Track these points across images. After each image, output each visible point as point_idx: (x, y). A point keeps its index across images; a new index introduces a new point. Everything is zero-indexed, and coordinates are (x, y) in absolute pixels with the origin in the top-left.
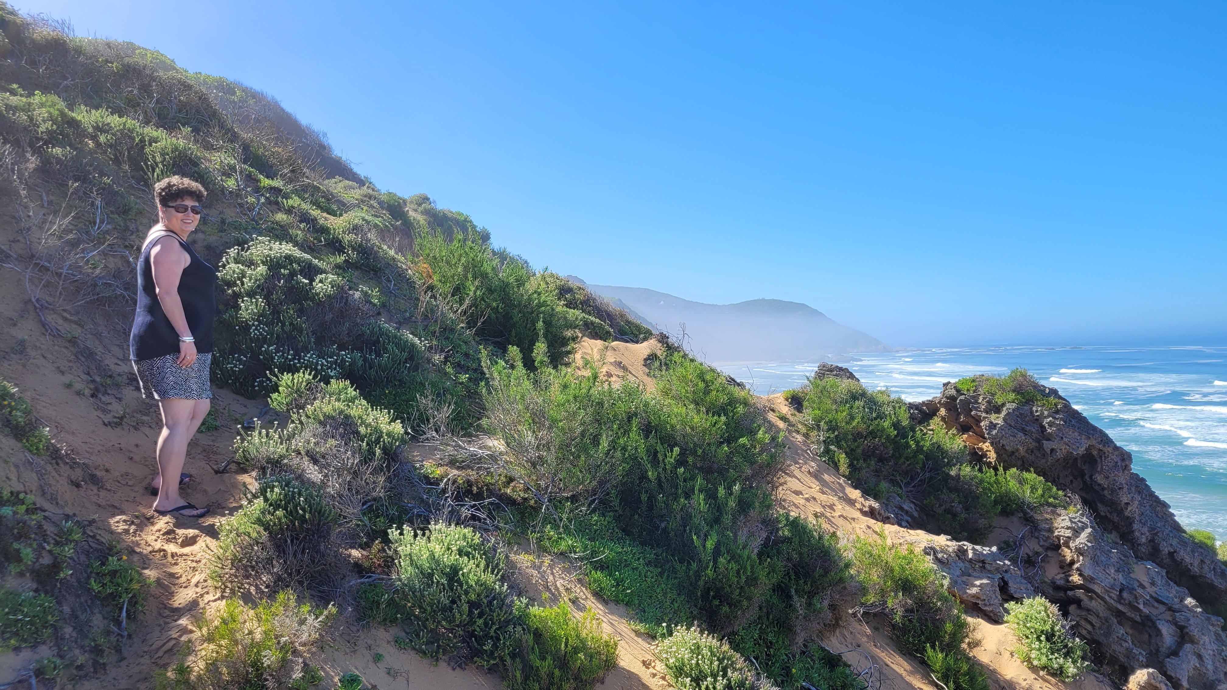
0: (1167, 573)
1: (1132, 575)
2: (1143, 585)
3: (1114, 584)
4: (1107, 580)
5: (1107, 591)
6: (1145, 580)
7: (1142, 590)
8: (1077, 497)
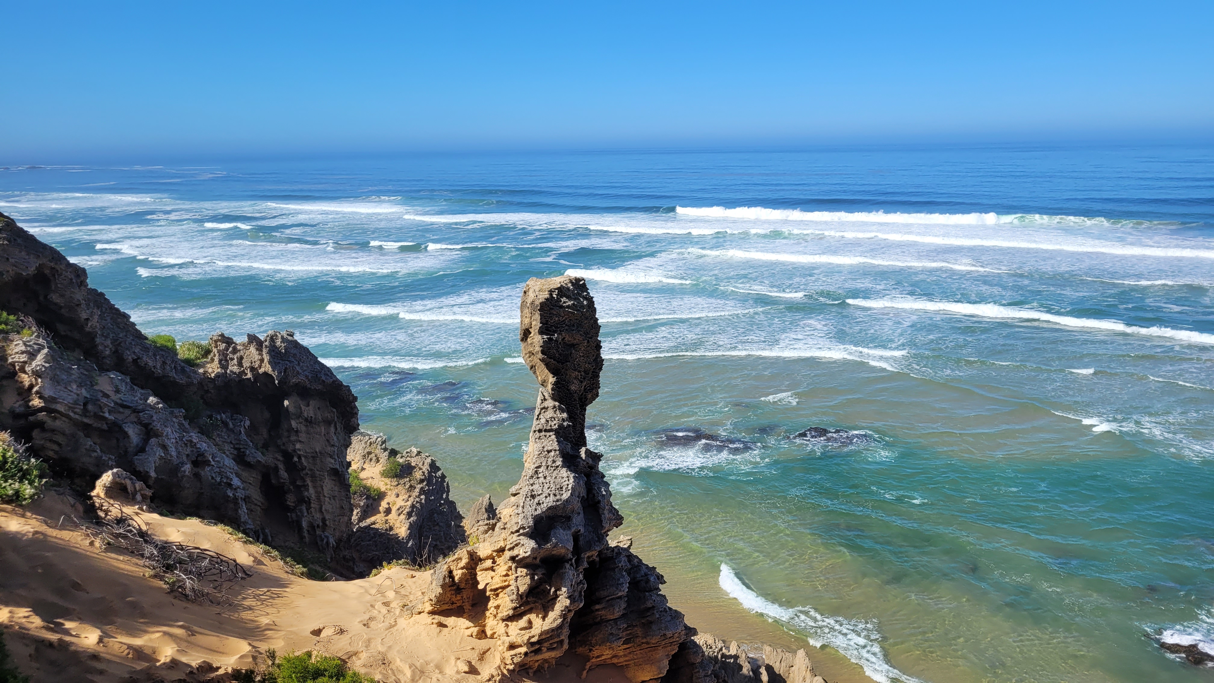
0: (131, 379)
1: (96, 387)
2: (106, 394)
3: (78, 400)
4: (70, 397)
5: (70, 407)
6: (108, 389)
7: (106, 400)
8: (31, 319)
